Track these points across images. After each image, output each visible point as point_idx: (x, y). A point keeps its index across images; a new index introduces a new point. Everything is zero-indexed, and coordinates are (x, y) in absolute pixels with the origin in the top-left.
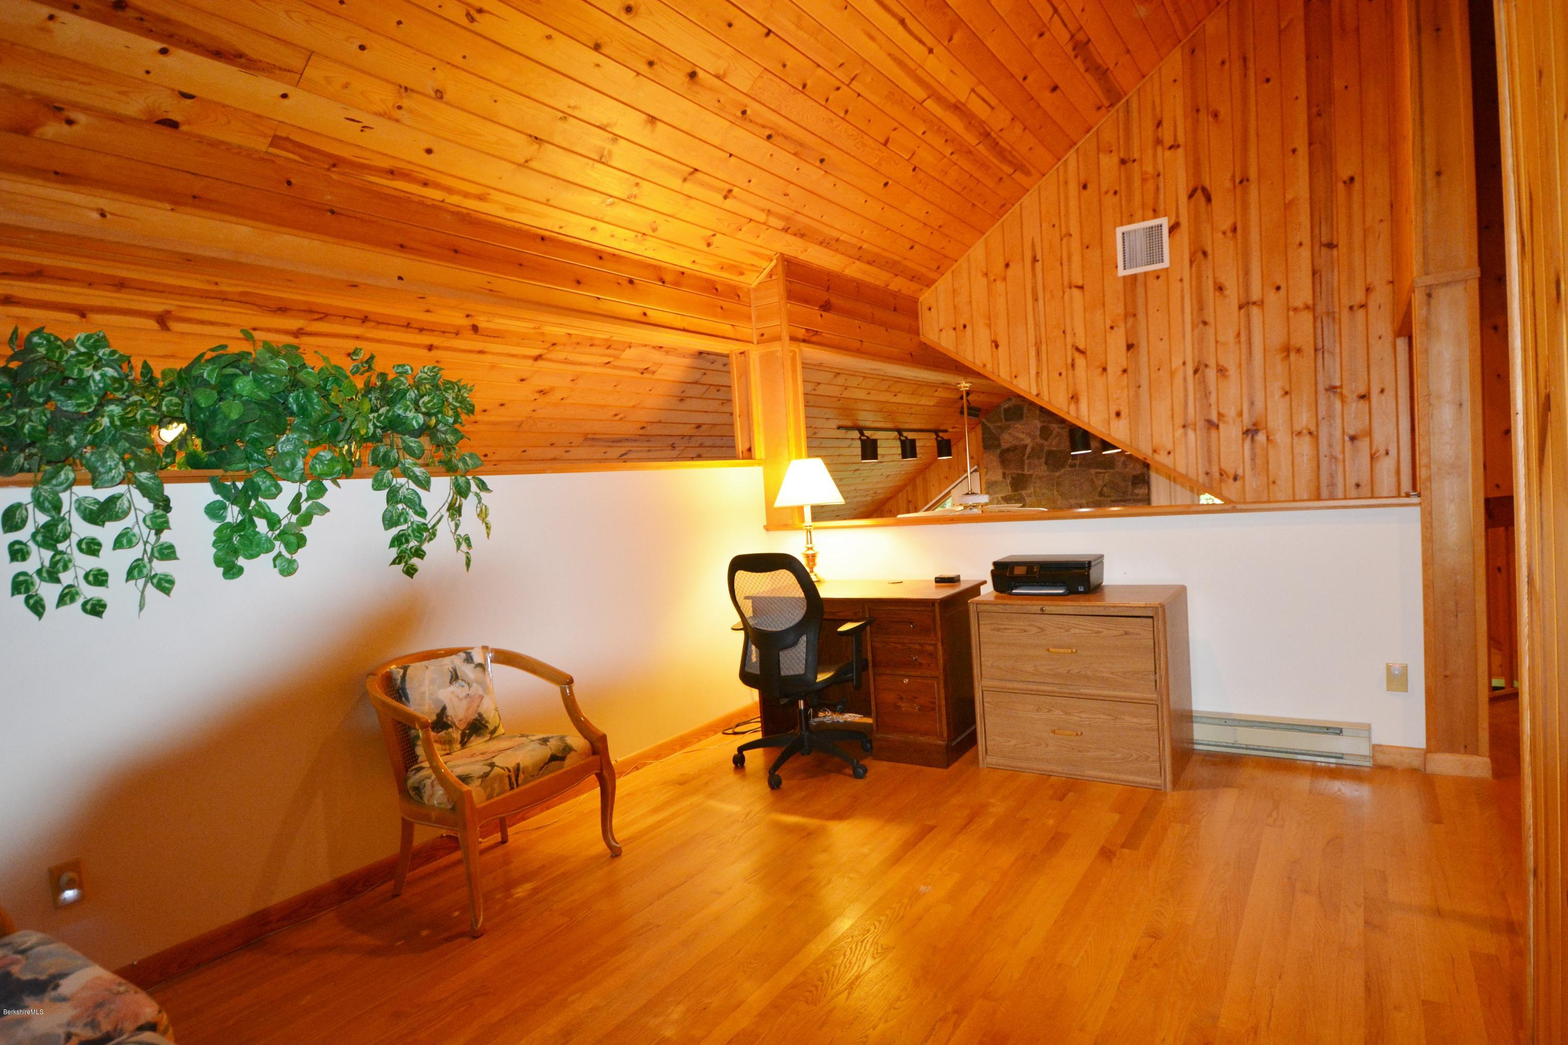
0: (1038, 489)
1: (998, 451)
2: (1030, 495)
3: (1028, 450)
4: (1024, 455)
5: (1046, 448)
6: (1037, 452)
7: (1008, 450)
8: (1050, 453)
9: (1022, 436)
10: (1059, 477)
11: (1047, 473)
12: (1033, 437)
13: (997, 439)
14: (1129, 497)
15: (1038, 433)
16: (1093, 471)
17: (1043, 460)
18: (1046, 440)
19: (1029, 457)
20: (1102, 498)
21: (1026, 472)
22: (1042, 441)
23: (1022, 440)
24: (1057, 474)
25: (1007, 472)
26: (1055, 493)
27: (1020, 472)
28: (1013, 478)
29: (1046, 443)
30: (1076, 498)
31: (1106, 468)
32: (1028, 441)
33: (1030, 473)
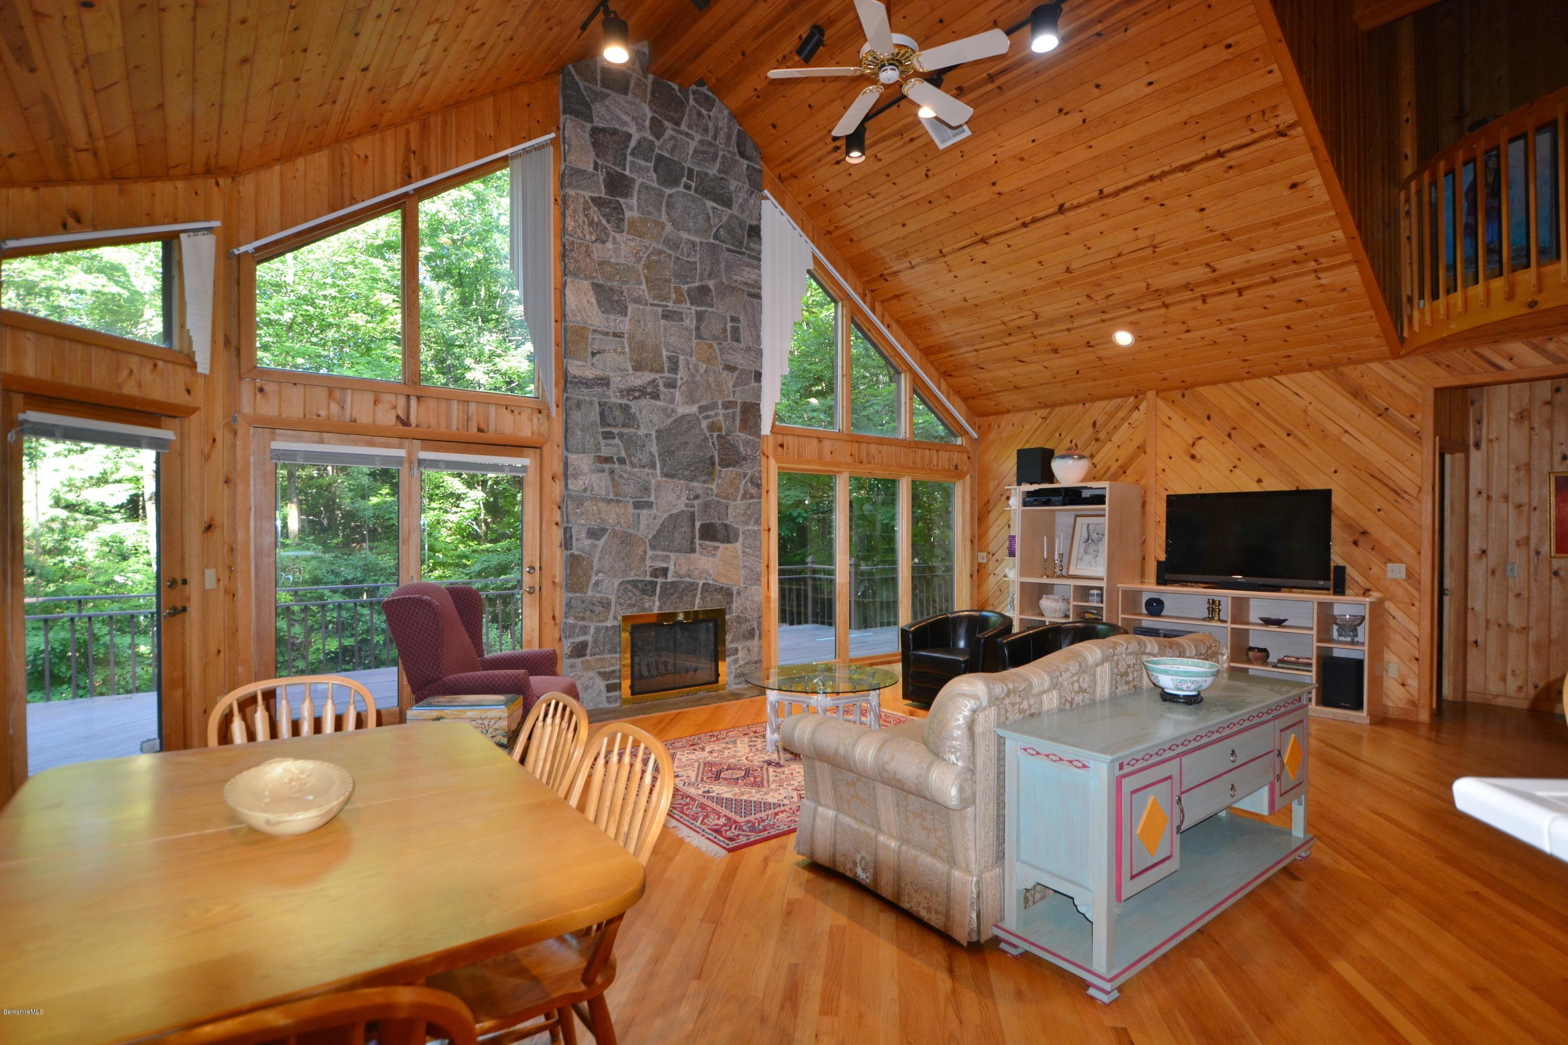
0: (643, 203)
1: (588, 126)
2: (631, 209)
3: (633, 144)
4: (627, 147)
5: (657, 150)
6: (643, 149)
7: (604, 130)
8: (660, 158)
9: (627, 119)
10: (670, 196)
11: (655, 185)
12: (641, 128)
13: (590, 108)
14: (744, 250)
15: (647, 123)
16: (710, 204)
17: (651, 165)
18: (658, 139)
19: (632, 154)
20: (717, 242)
21: (627, 173)
22: (651, 138)
23: (625, 124)
24: (668, 191)
25: (600, 162)
26: (664, 218)
27: (619, 170)
28: (608, 173)
29: (656, 142)
30: (689, 231)
31: (723, 206)
32: (632, 129)
33: (634, 176)
